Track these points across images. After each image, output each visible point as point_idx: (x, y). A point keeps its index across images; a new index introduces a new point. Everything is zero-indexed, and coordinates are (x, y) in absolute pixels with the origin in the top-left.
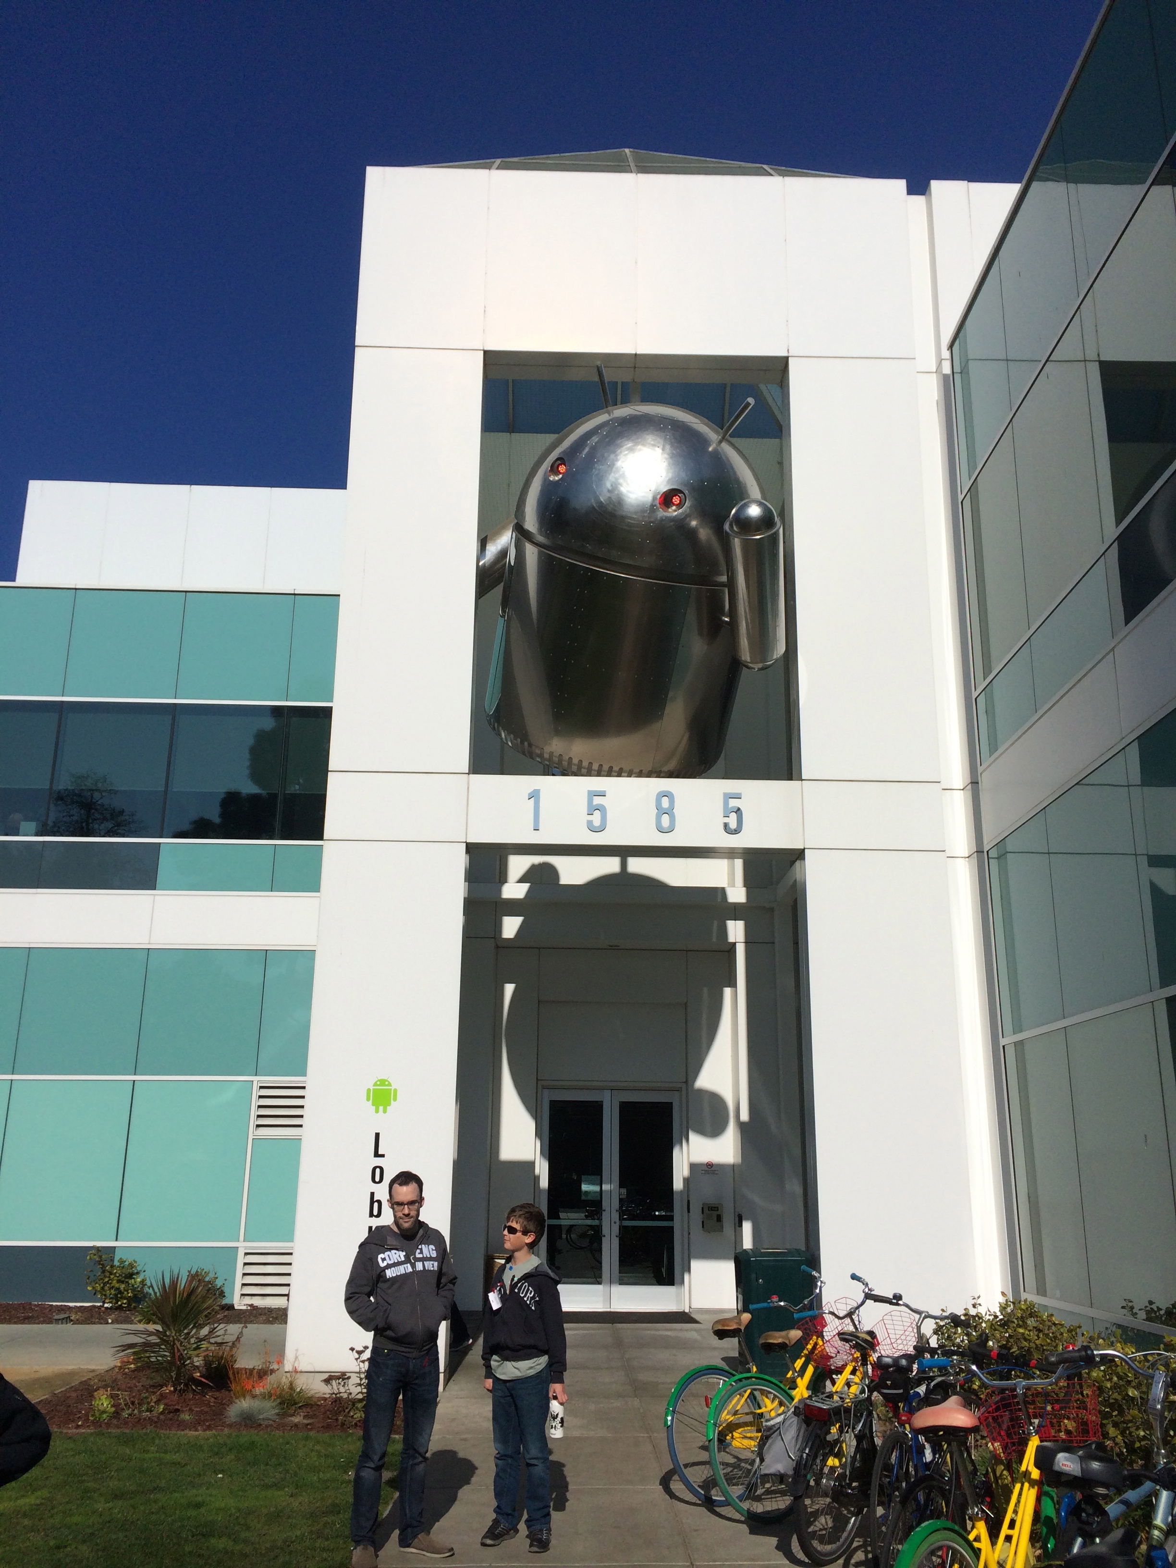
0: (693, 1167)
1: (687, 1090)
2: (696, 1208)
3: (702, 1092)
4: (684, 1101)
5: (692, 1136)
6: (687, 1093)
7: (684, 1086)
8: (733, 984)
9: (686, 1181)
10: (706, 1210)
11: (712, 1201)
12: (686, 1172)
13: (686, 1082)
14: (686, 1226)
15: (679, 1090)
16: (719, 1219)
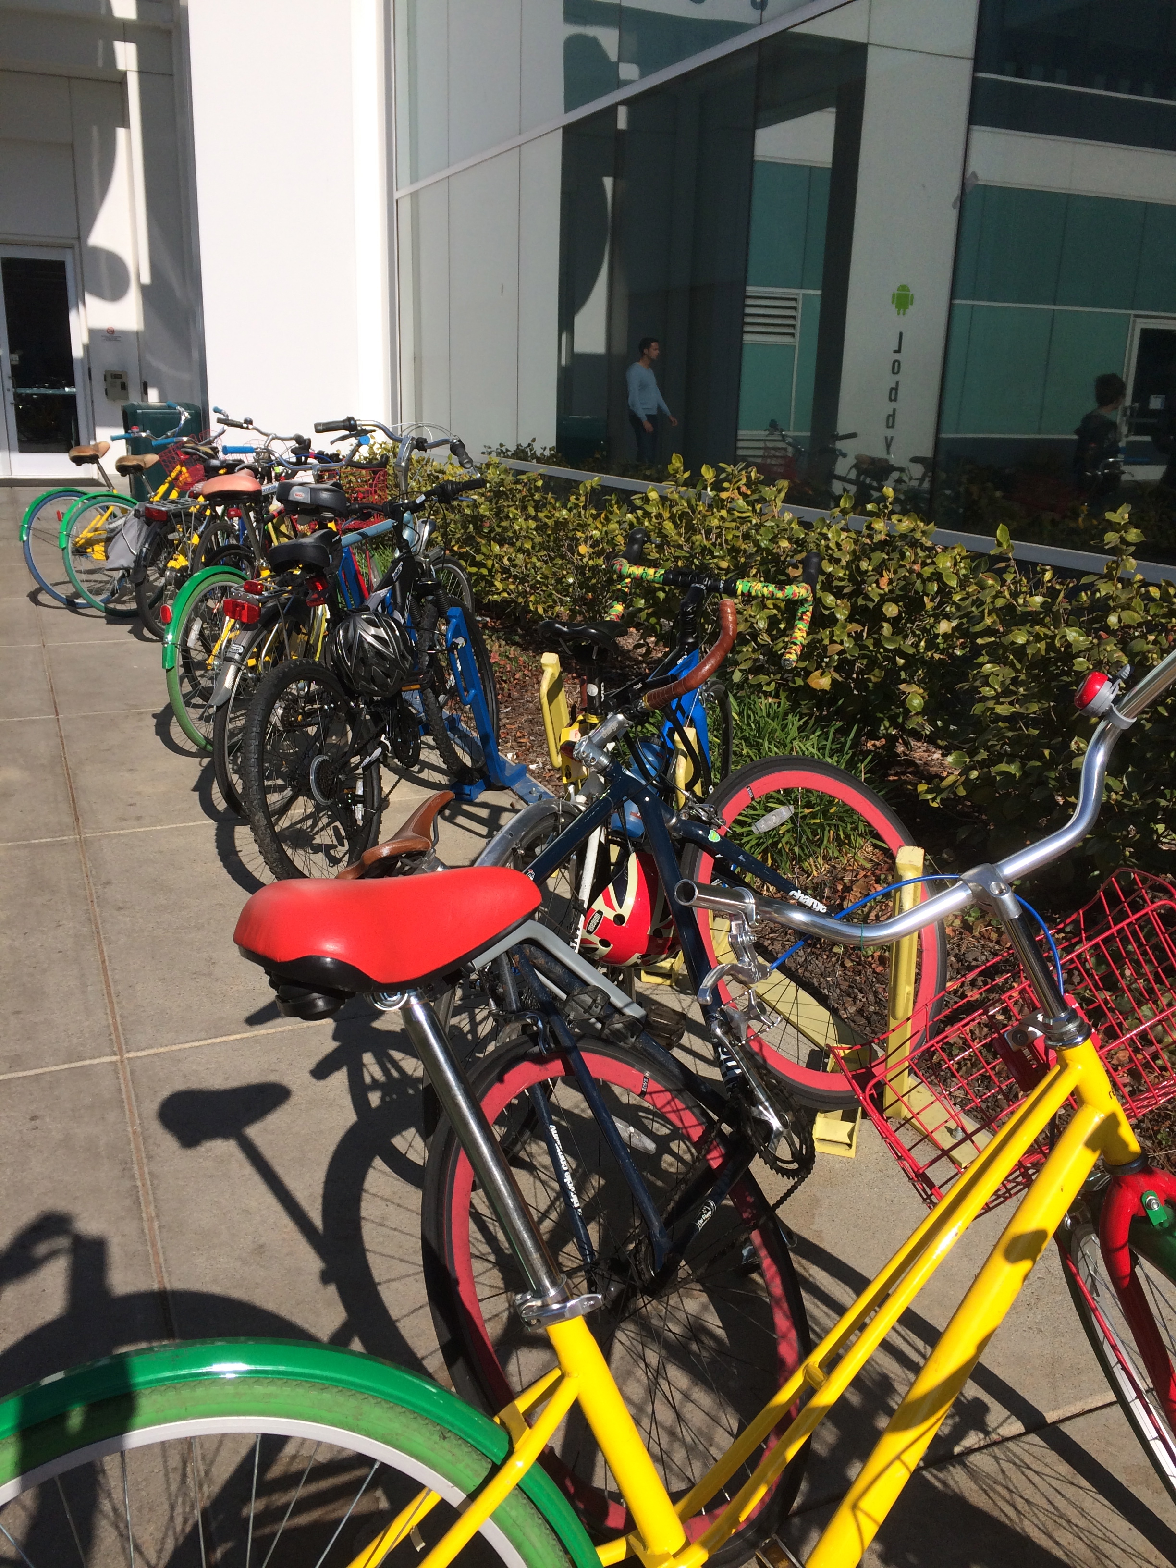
0: (92, 333)
1: (80, 247)
2: (98, 376)
3: (96, 251)
4: (77, 257)
5: (89, 298)
6: (80, 251)
7: (76, 242)
8: (126, 124)
9: (87, 348)
10: (109, 378)
11: (116, 369)
12: (85, 339)
13: (79, 238)
14: (89, 392)
15: (71, 247)
16: (124, 386)
